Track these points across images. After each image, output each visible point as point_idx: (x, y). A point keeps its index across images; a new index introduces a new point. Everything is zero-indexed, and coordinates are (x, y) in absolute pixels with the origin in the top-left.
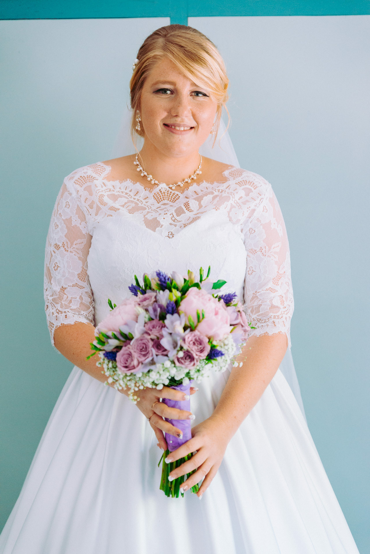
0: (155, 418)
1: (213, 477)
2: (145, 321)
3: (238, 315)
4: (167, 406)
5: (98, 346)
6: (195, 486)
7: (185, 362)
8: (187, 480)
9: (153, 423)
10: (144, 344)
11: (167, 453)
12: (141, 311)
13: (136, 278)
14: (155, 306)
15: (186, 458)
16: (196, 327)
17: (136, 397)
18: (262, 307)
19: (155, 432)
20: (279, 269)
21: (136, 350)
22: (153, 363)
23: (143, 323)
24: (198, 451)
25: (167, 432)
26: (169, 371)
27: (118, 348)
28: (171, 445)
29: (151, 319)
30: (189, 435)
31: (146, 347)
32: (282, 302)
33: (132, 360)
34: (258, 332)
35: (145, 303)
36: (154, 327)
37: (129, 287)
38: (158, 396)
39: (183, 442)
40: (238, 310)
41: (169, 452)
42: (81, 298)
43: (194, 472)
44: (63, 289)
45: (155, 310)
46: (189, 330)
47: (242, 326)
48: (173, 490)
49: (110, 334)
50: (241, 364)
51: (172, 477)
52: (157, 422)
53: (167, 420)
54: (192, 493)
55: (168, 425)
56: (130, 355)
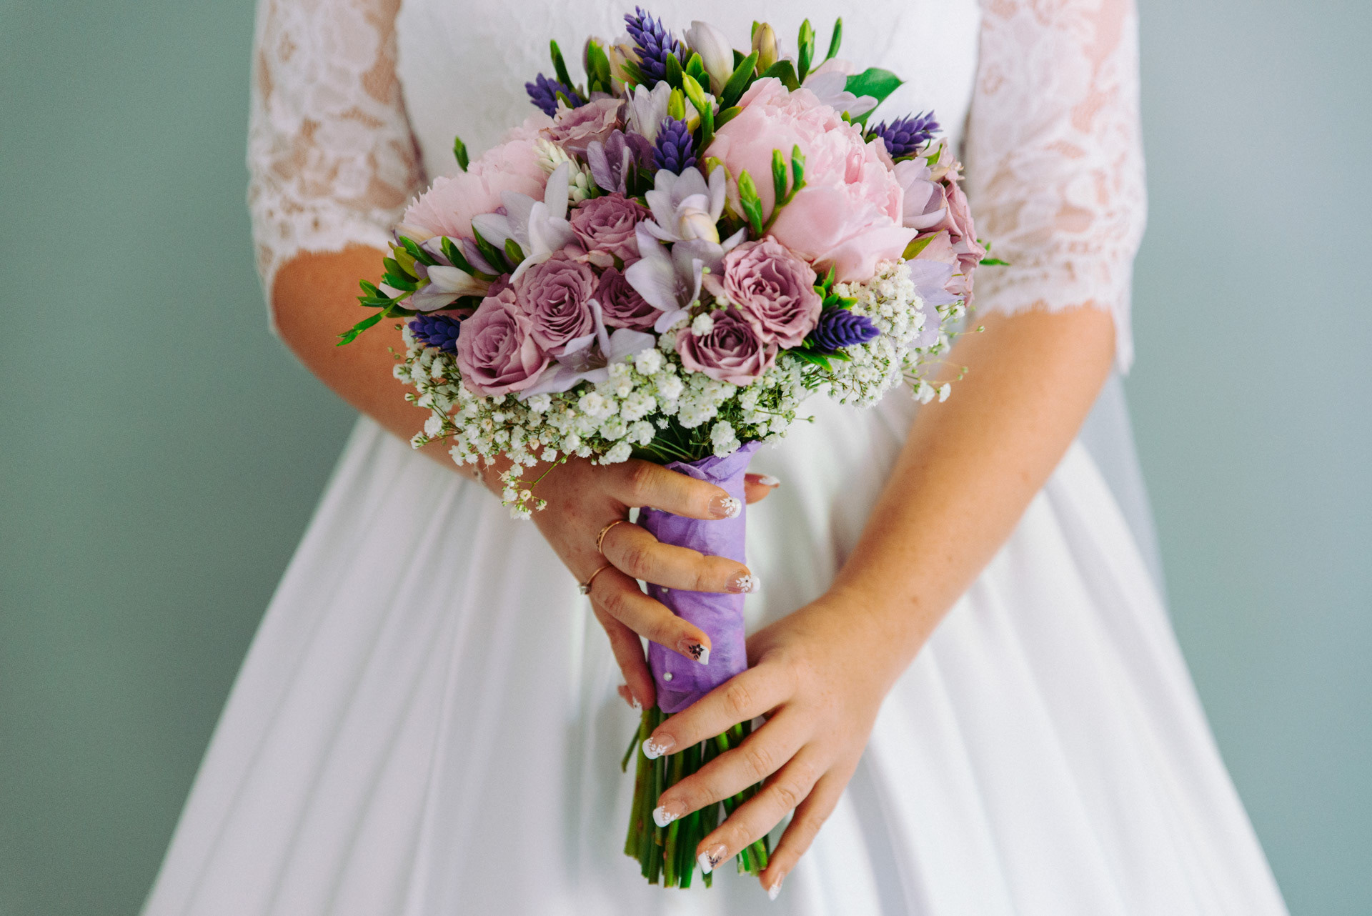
0: (607, 584)
1: (824, 819)
2: (571, 199)
3: (937, 191)
4: (655, 540)
5: (391, 292)
6: (753, 848)
7: (721, 357)
8: (725, 821)
9: (602, 604)
10: (564, 285)
11: (653, 721)
12: (558, 157)
13: (555, 54)
14: (616, 143)
15: (724, 742)
16: (768, 223)
17: (527, 495)
18: (1030, 208)
19: (611, 639)
20: (1096, 72)
21: (531, 309)
22: (595, 358)
23: (565, 203)
24: (769, 716)
25: (654, 640)
26: (655, 392)
27: (467, 304)
28: (666, 688)
29: (596, 192)
30: (737, 656)
31: (571, 298)
32: (1103, 197)
33: (515, 345)
34: (1010, 301)
35: (577, 133)
36: (605, 221)
37: (529, 86)
38: (624, 498)
39: (716, 678)
40: (939, 175)
41: (662, 717)
42: (372, 161)
43: (753, 793)
44: (309, 128)
45: (612, 158)
46: (740, 235)
47: (954, 237)
48: (669, 860)
49: (436, 246)
50: (946, 391)
51: (666, 811)
52: (618, 599)
53: (655, 592)
54: (743, 872)
55: (656, 613)
56: (508, 324)
